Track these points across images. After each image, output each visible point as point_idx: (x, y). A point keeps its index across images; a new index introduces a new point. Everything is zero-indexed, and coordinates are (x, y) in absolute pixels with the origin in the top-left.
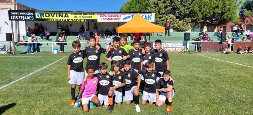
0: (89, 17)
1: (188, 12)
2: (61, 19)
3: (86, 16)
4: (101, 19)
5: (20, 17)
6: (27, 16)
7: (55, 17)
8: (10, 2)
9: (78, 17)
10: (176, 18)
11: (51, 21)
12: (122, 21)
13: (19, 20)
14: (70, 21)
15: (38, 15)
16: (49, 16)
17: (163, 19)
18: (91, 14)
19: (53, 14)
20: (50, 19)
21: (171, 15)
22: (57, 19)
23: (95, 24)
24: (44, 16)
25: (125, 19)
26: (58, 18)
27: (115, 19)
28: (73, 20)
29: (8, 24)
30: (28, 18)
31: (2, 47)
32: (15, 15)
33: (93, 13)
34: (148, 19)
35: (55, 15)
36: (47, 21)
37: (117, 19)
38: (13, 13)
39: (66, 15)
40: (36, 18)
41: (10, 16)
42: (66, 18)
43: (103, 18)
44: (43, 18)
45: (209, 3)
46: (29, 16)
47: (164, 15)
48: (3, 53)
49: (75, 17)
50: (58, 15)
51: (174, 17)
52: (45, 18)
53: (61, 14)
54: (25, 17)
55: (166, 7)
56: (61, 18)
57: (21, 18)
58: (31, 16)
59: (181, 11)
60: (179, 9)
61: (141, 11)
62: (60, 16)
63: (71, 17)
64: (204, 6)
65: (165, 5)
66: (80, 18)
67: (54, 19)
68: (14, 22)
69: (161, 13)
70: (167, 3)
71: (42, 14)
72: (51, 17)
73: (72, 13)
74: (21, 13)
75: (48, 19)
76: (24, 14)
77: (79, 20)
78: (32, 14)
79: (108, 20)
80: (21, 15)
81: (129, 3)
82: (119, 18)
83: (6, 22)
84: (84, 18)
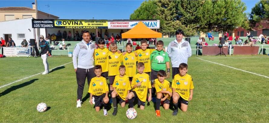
0: (101, 24)
1: (193, 18)
2: (76, 27)
3: (98, 23)
4: (111, 26)
5: (41, 25)
6: (47, 24)
7: (71, 25)
8: (31, 9)
9: (91, 24)
10: (183, 24)
11: (67, 28)
12: (129, 27)
13: (40, 27)
14: (84, 28)
15: (57, 23)
16: (66, 24)
17: (169, 25)
18: (103, 22)
19: (69, 22)
20: (67, 27)
21: (178, 21)
22: (73, 27)
23: (106, 30)
24: (61, 24)
25: (132, 25)
26: (74, 25)
27: (123, 26)
28: (87, 27)
29: (30, 31)
30: (48, 26)
31: (27, 51)
32: (38, 24)
33: (104, 21)
34: (153, 26)
35: (71, 23)
36: (64, 28)
37: (125, 26)
38: (36, 22)
39: (81, 23)
40: (55, 26)
41: (33, 24)
42: (81, 25)
43: (113, 25)
44: (61, 25)
45: (212, 10)
46: (49, 24)
47: (170, 21)
48: (28, 56)
49: (89, 24)
50: (74, 22)
51: (180, 23)
52: (63, 25)
53: (76, 22)
54: (46, 25)
55: (172, 14)
56: (76, 25)
57: (43, 26)
58: (51, 24)
59: (186, 18)
60: (184, 16)
61: (148, 18)
62: (76, 24)
63: (85, 24)
64: (207, 12)
65: (171, 12)
66: (93, 26)
67: (70, 27)
68: (36, 29)
69: (168, 20)
70: (172, 10)
71: (60, 22)
72: (67, 25)
73: (86, 21)
74: (42, 22)
75: (65, 27)
76: (45, 22)
77: (92, 27)
78: (51, 22)
79: (117, 26)
80: (42, 23)
81: (138, 11)
82: (128, 25)
83: (29, 29)
84: (96, 26)
